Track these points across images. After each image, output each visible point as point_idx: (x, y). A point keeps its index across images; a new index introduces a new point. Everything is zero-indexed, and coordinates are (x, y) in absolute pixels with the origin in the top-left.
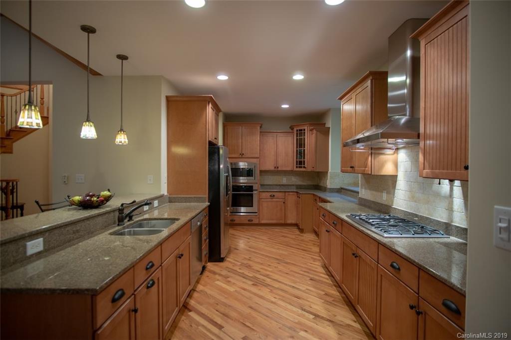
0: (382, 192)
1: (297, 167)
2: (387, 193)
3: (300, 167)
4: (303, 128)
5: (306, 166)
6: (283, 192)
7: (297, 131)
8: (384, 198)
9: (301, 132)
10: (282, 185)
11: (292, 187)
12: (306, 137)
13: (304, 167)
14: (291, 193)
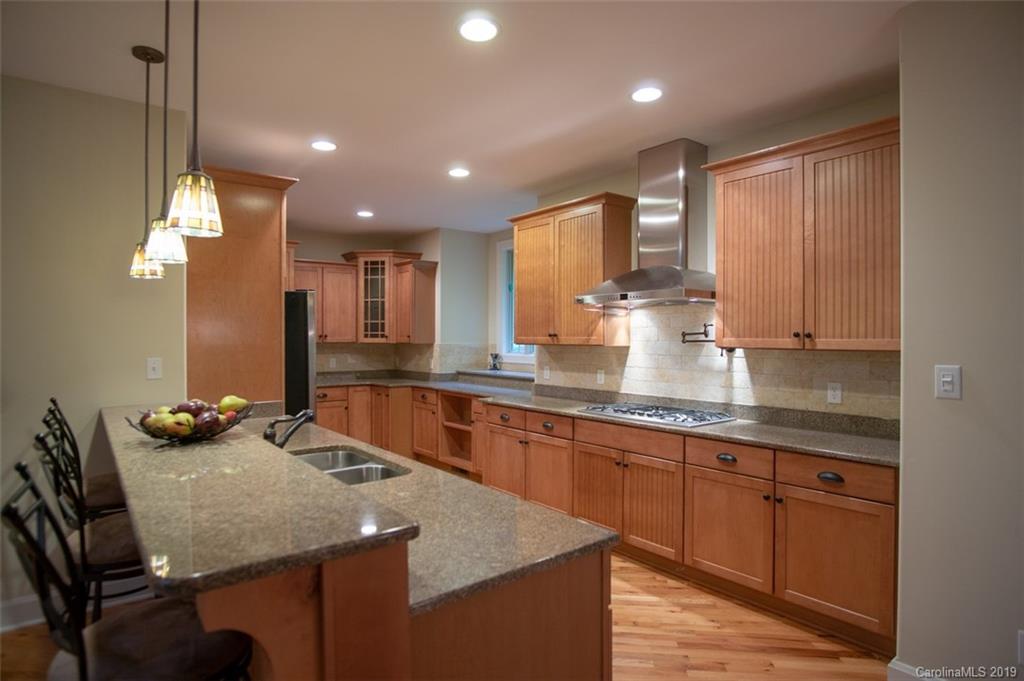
0: (596, 373)
1: (366, 336)
2: (606, 373)
3: (372, 336)
4: (379, 259)
5: (386, 333)
6: (343, 386)
7: (366, 263)
8: (600, 381)
9: (374, 268)
10: (329, 373)
11: (349, 376)
12: (386, 276)
13: (383, 336)
14: (359, 389)
